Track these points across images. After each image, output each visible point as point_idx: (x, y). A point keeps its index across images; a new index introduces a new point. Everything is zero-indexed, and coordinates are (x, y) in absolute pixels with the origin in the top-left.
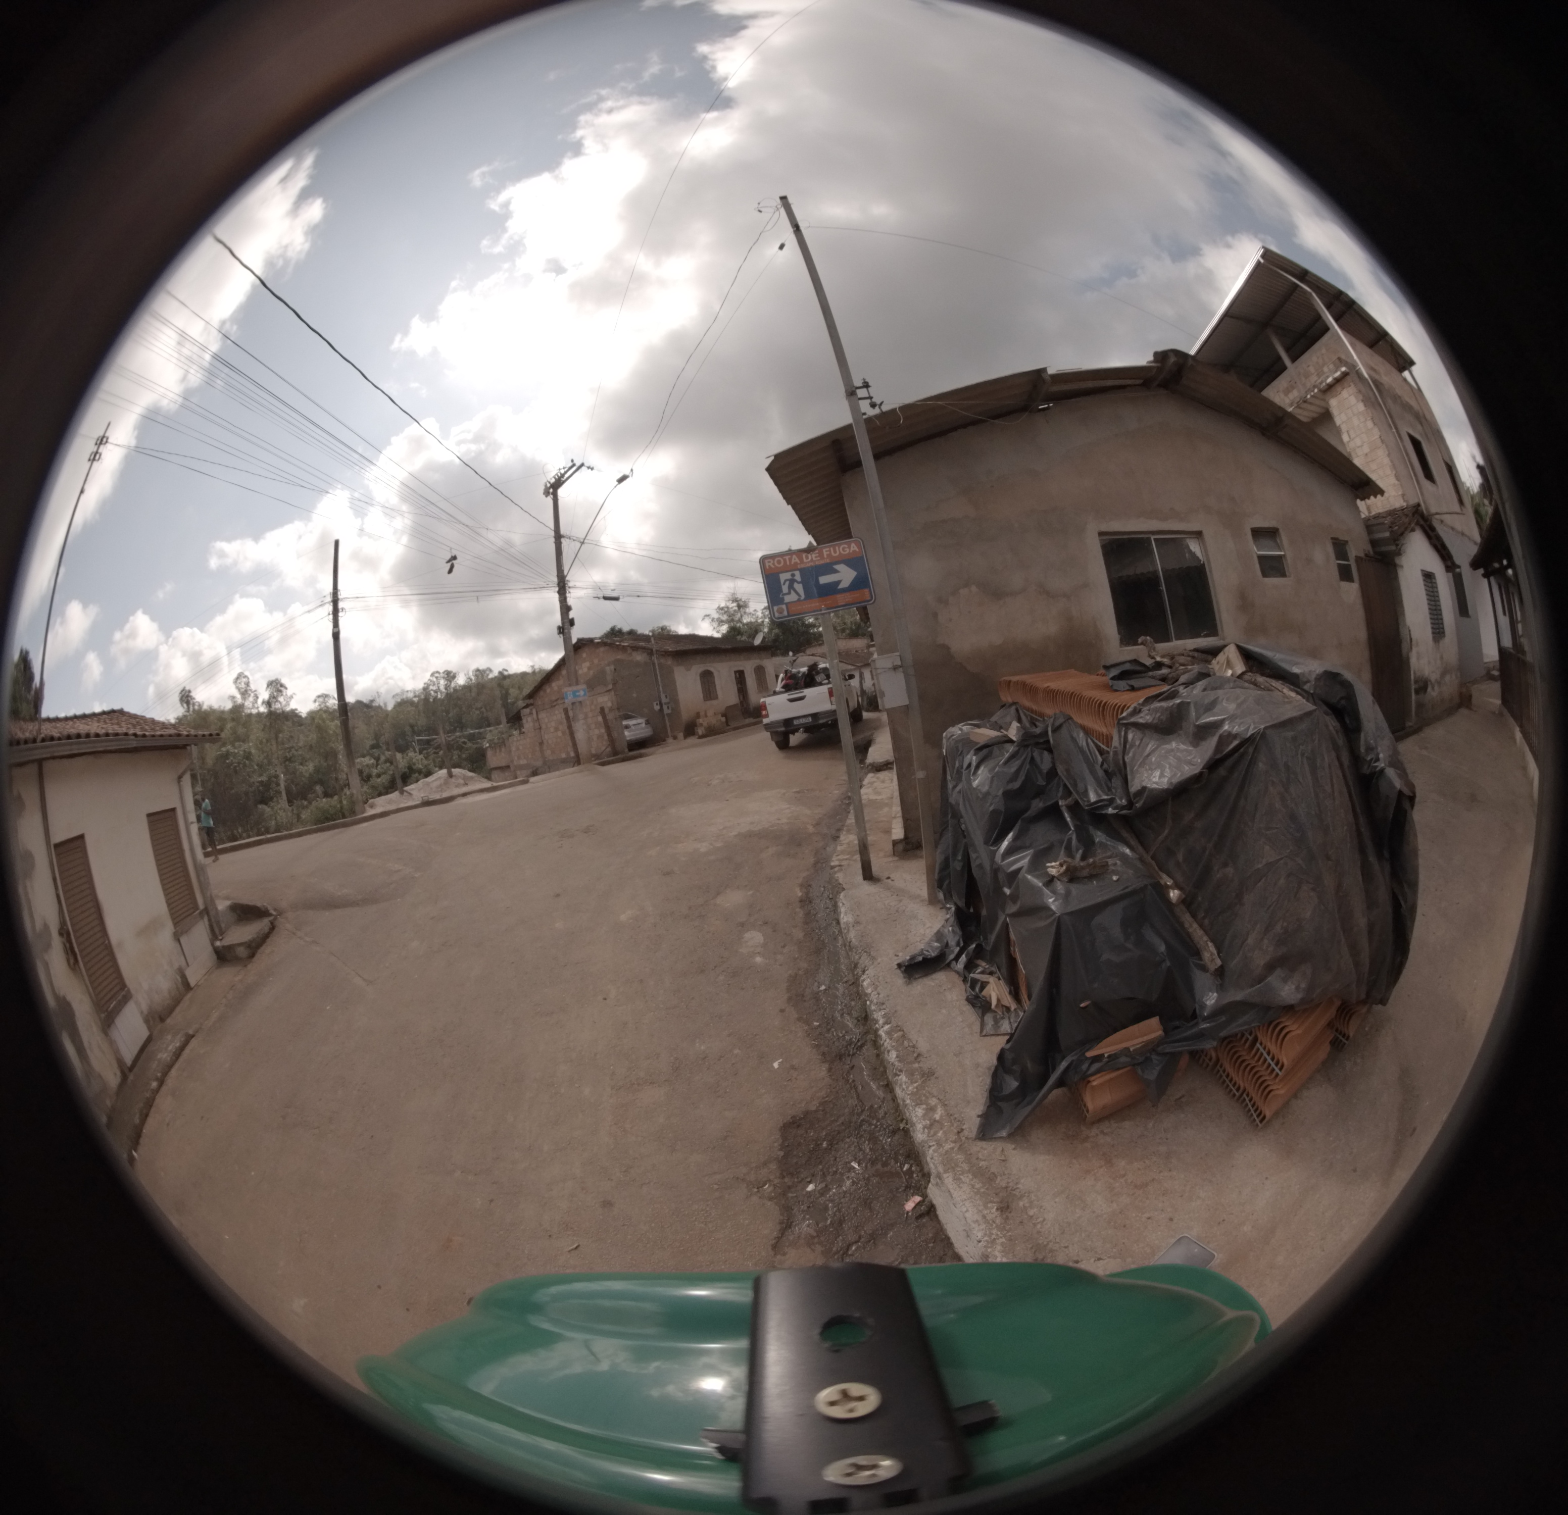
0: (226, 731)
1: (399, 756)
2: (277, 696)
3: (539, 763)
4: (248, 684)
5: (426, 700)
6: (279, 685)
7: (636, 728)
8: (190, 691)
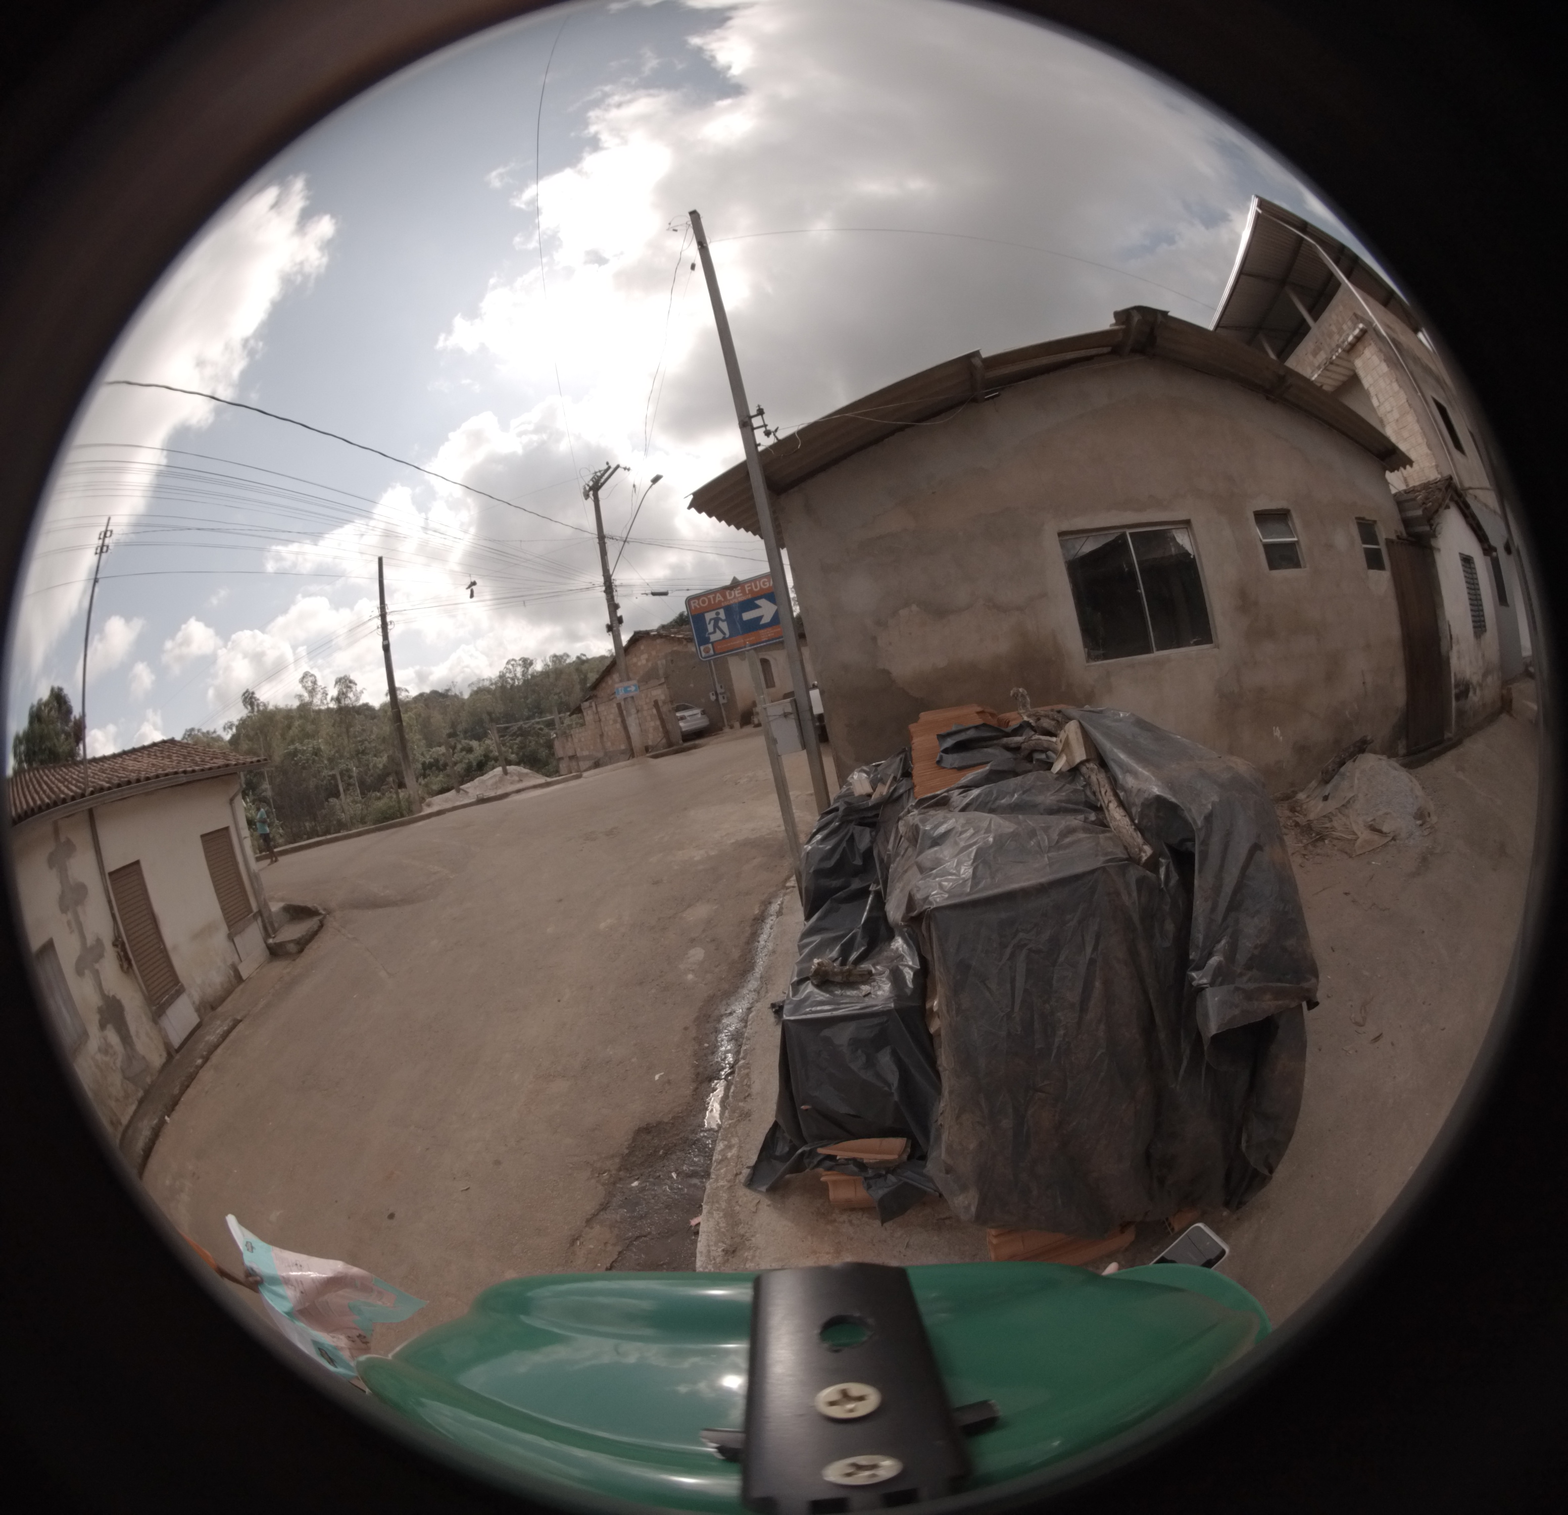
0: (293, 728)
1: (474, 744)
2: (347, 692)
3: (600, 755)
4: (315, 683)
5: (503, 687)
6: (348, 681)
7: (692, 719)
8: (253, 693)
